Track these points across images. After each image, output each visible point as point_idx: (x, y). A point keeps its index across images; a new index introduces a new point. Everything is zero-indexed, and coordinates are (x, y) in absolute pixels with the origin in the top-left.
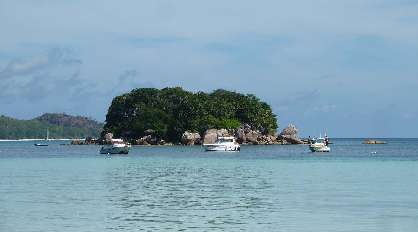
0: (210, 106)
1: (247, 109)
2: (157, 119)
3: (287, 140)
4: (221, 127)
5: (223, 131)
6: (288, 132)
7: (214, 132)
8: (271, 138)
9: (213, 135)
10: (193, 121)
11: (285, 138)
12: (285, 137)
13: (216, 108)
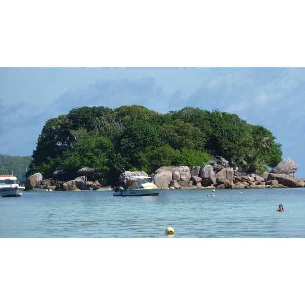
0: (168, 131)
1: (224, 135)
2: (98, 152)
3: (281, 181)
4: (181, 163)
5: (182, 169)
6: (283, 169)
7: (168, 170)
8: (255, 178)
9: (166, 174)
10: (141, 154)
11: (277, 179)
12: (277, 176)
13: (176, 134)
